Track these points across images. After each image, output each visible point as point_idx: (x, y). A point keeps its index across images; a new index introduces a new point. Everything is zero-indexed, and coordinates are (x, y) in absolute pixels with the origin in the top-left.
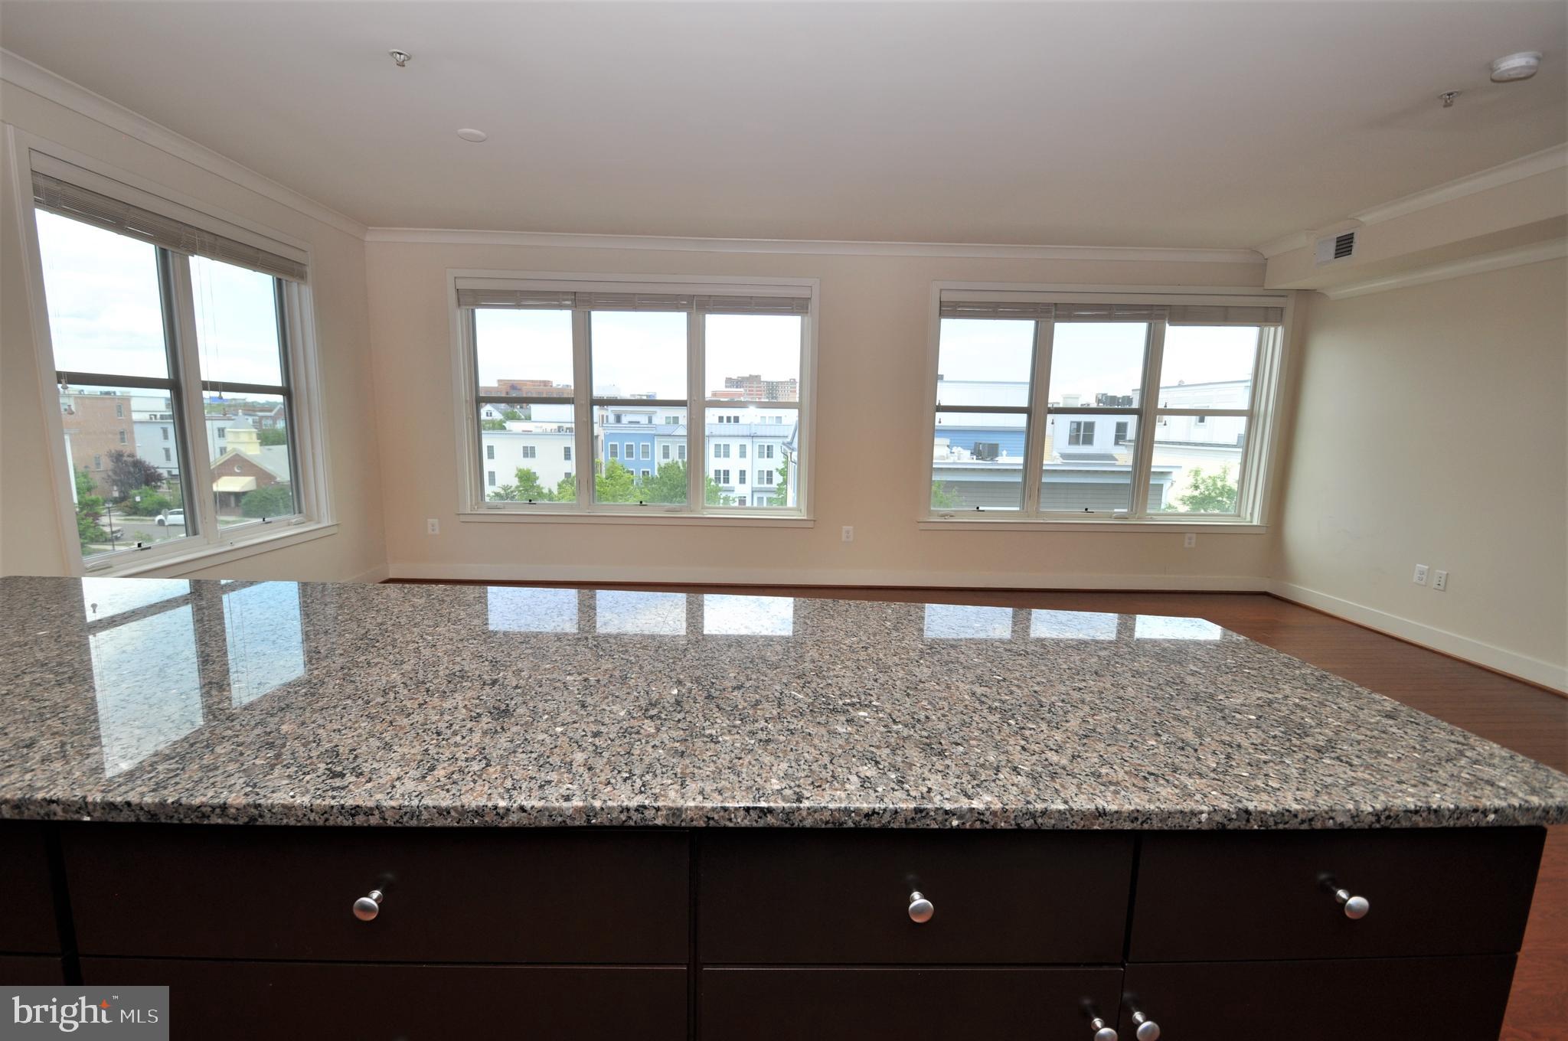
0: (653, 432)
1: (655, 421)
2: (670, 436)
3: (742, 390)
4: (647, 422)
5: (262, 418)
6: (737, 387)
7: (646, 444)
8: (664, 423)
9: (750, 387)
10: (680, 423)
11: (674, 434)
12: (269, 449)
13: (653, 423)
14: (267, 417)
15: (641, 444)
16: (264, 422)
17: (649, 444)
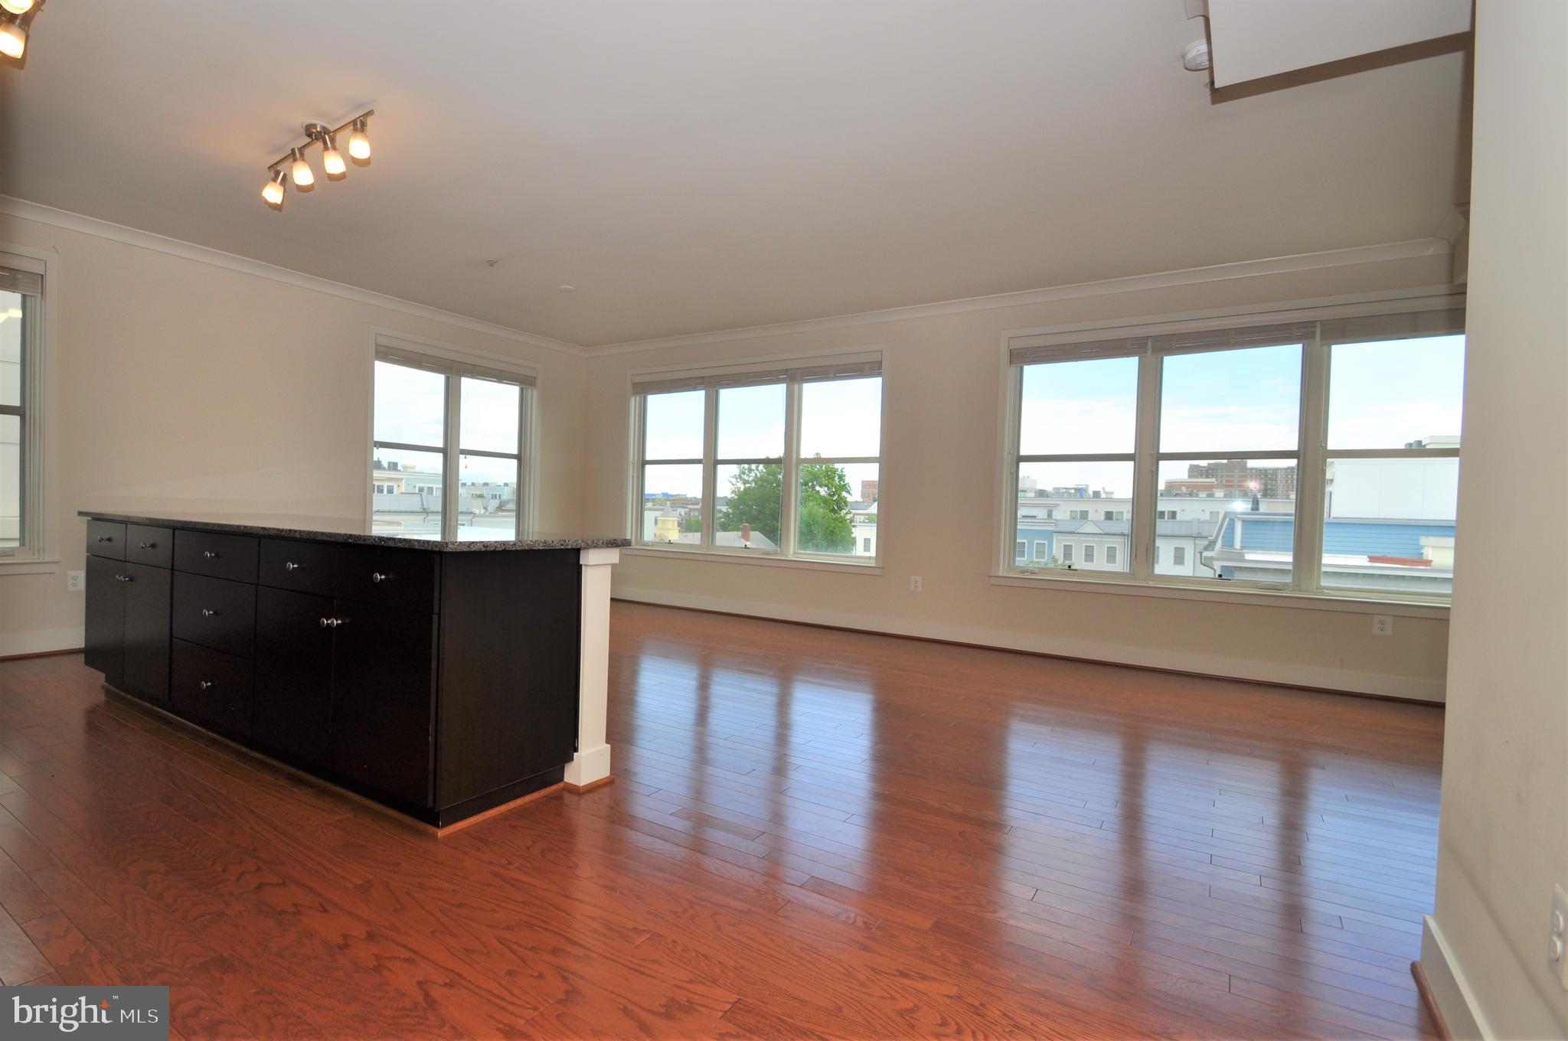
0: (1051, 529)
1: (1057, 515)
2: (1074, 533)
3: (1213, 480)
4: (1046, 517)
5: (691, 510)
6: (1207, 477)
7: (1044, 542)
8: (1068, 518)
9: (1228, 476)
10: (1089, 519)
11: (1079, 531)
12: (686, 536)
13: (1054, 518)
14: (695, 510)
15: (1035, 542)
16: (692, 514)
17: (1046, 542)
